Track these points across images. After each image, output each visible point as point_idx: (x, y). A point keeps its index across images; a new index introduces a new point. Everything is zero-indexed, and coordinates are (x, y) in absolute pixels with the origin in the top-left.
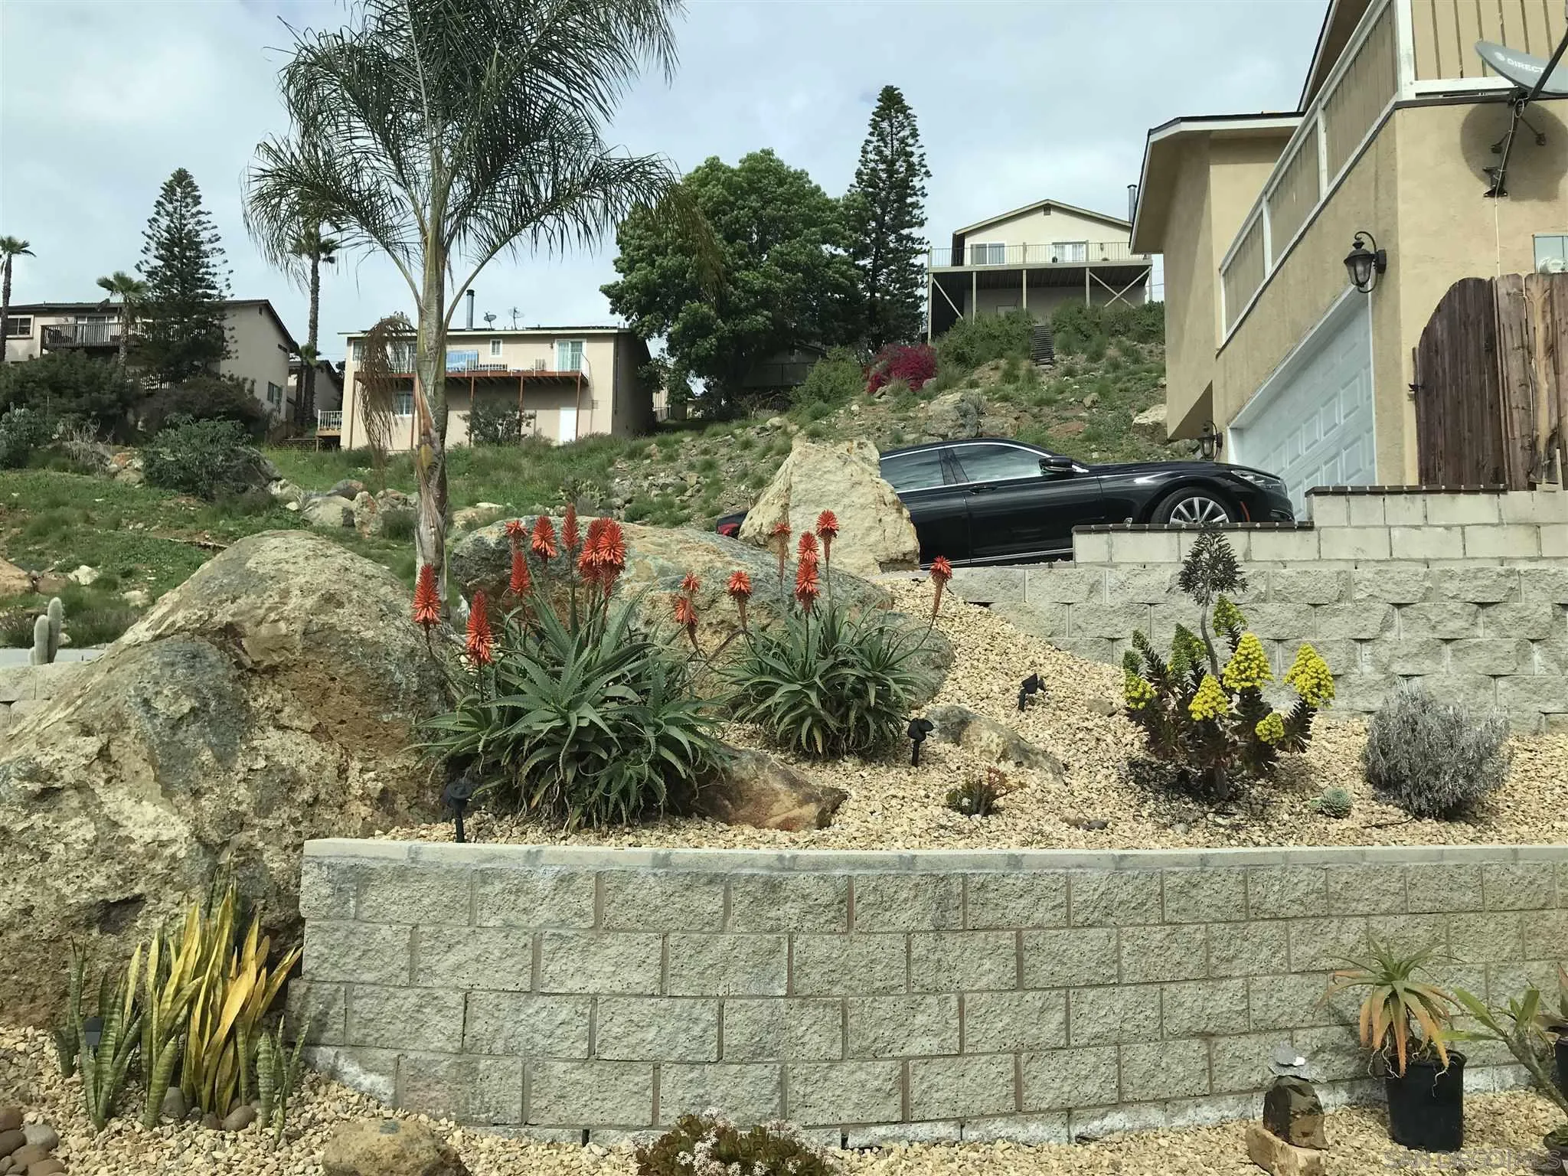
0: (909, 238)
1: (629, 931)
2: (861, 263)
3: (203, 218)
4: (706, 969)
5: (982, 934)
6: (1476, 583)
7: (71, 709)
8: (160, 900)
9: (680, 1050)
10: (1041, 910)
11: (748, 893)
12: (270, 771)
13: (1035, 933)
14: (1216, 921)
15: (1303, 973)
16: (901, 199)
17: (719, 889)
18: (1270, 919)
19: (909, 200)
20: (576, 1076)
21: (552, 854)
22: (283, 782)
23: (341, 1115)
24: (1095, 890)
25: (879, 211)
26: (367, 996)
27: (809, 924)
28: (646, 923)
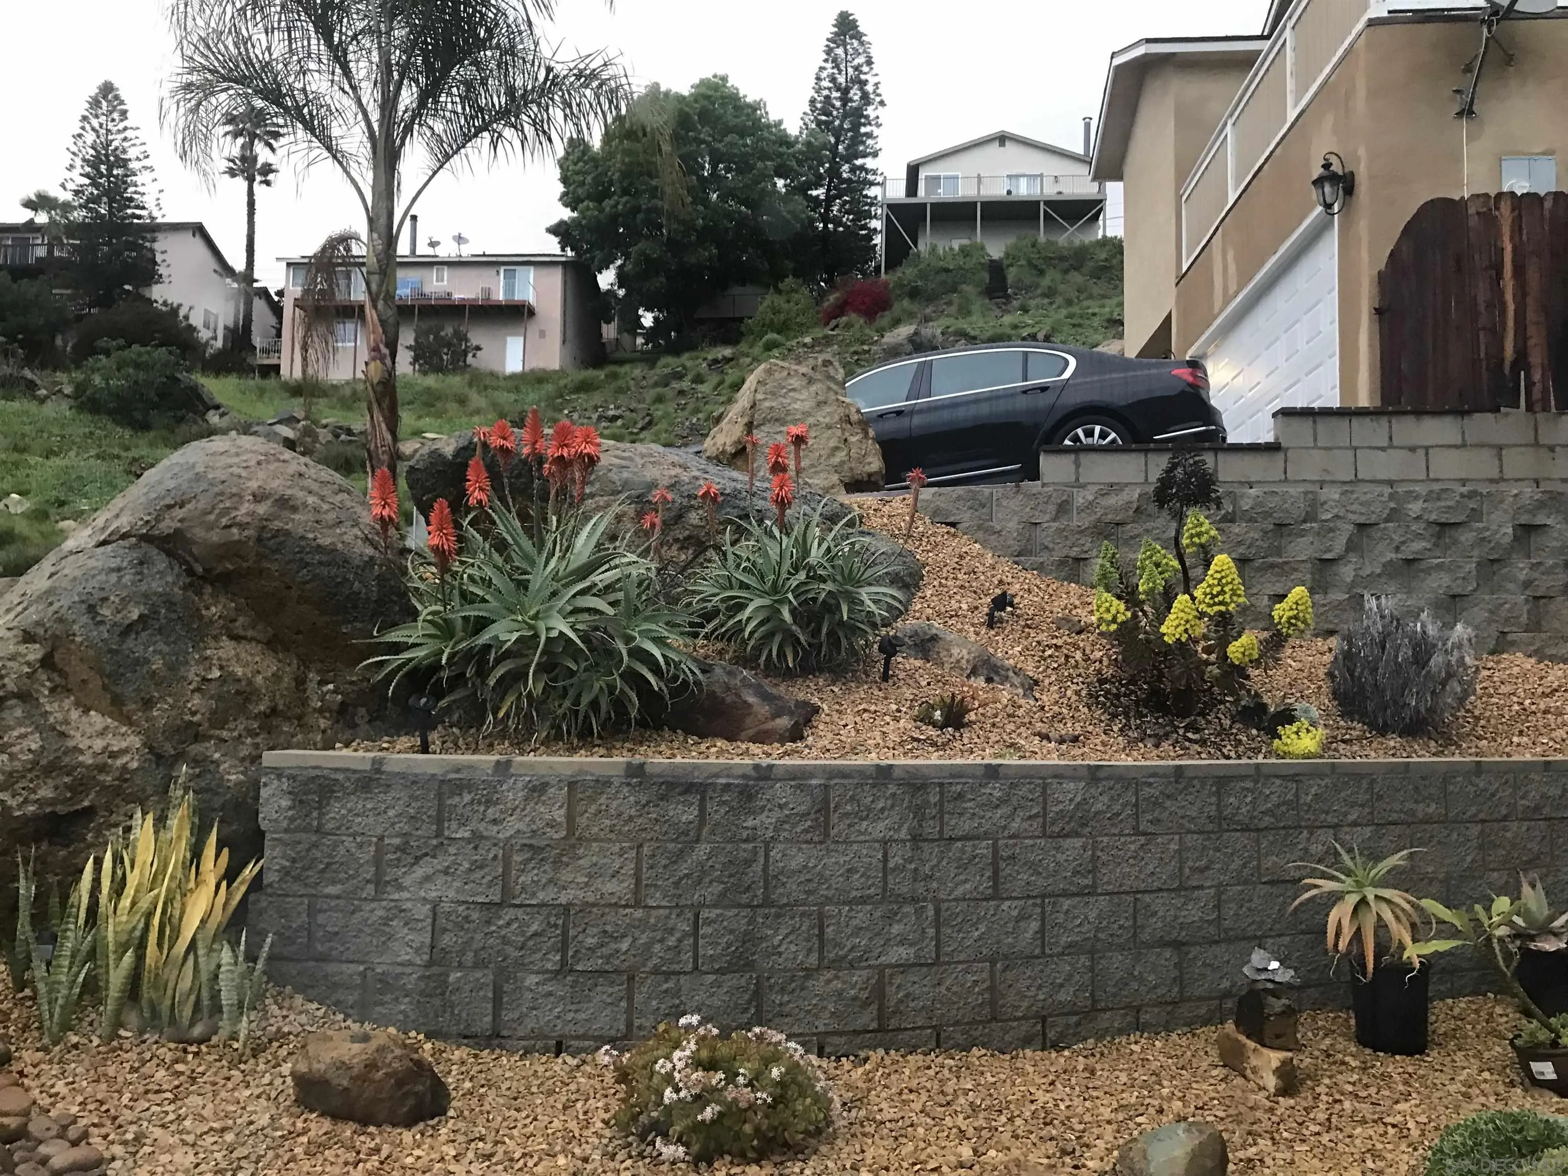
0: (862, 168)
1: (602, 841)
2: (814, 193)
3: (129, 134)
4: (681, 879)
5: (959, 844)
6: (1439, 504)
7: (11, 616)
8: (112, 812)
9: (655, 960)
10: (1018, 820)
11: (724, 803)
12: (225, 681)
13: (1011, 842)
14: (1189, 832)
15: (1271, 883)
16: (856, 127)
17: (695, 799)
18: (1242, 830)
19: (863, 130)
20: (548, 988)
21: (521, 764)
22: (238, 693)
23: (308, 1028)
24: (1071, 800)
25: (833, 140)
26: (331, 909)
27: (785, 834)
28: (620, 832)
